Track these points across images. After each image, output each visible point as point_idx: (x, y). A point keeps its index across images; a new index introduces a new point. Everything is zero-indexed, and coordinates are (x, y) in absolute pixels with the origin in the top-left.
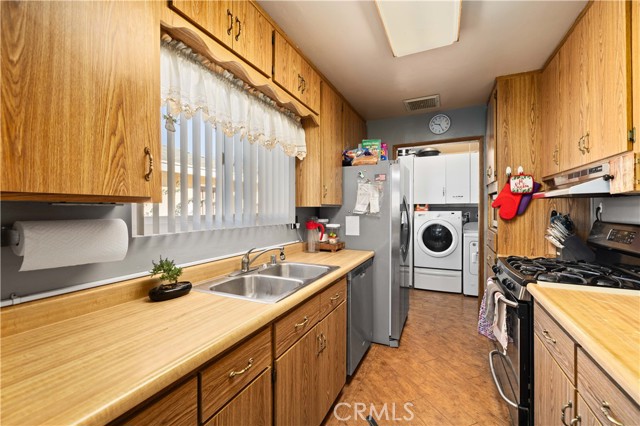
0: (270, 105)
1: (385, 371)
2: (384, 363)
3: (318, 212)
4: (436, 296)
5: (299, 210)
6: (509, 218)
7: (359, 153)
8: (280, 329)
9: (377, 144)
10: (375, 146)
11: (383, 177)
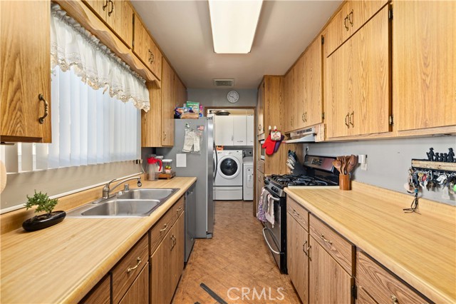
0: (125, 68)
1: (206, 254)
2: (205, 250)
3: (154, 150)
4: (228, 203)
5: (144, 149)
6: (270, 155)
7: (186, 110)
8: (154, 234)
9: (197, 105)
10: (196, 107)
11: (202, 128)
